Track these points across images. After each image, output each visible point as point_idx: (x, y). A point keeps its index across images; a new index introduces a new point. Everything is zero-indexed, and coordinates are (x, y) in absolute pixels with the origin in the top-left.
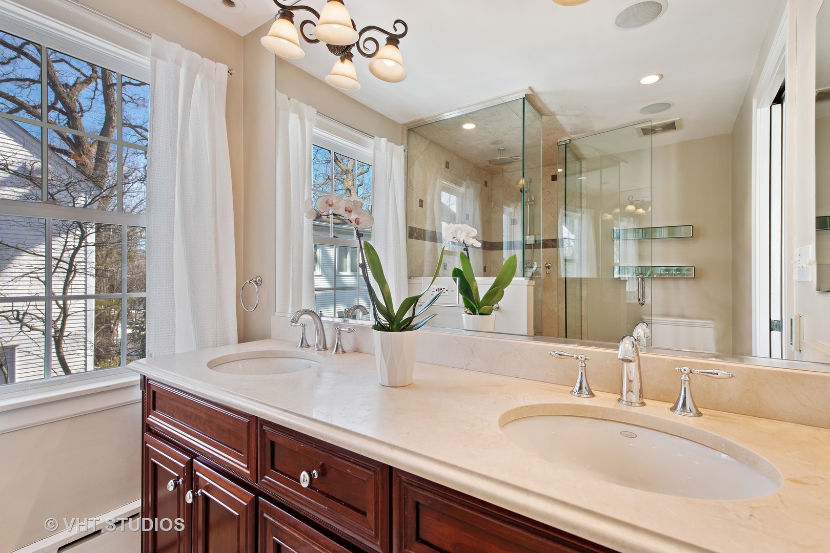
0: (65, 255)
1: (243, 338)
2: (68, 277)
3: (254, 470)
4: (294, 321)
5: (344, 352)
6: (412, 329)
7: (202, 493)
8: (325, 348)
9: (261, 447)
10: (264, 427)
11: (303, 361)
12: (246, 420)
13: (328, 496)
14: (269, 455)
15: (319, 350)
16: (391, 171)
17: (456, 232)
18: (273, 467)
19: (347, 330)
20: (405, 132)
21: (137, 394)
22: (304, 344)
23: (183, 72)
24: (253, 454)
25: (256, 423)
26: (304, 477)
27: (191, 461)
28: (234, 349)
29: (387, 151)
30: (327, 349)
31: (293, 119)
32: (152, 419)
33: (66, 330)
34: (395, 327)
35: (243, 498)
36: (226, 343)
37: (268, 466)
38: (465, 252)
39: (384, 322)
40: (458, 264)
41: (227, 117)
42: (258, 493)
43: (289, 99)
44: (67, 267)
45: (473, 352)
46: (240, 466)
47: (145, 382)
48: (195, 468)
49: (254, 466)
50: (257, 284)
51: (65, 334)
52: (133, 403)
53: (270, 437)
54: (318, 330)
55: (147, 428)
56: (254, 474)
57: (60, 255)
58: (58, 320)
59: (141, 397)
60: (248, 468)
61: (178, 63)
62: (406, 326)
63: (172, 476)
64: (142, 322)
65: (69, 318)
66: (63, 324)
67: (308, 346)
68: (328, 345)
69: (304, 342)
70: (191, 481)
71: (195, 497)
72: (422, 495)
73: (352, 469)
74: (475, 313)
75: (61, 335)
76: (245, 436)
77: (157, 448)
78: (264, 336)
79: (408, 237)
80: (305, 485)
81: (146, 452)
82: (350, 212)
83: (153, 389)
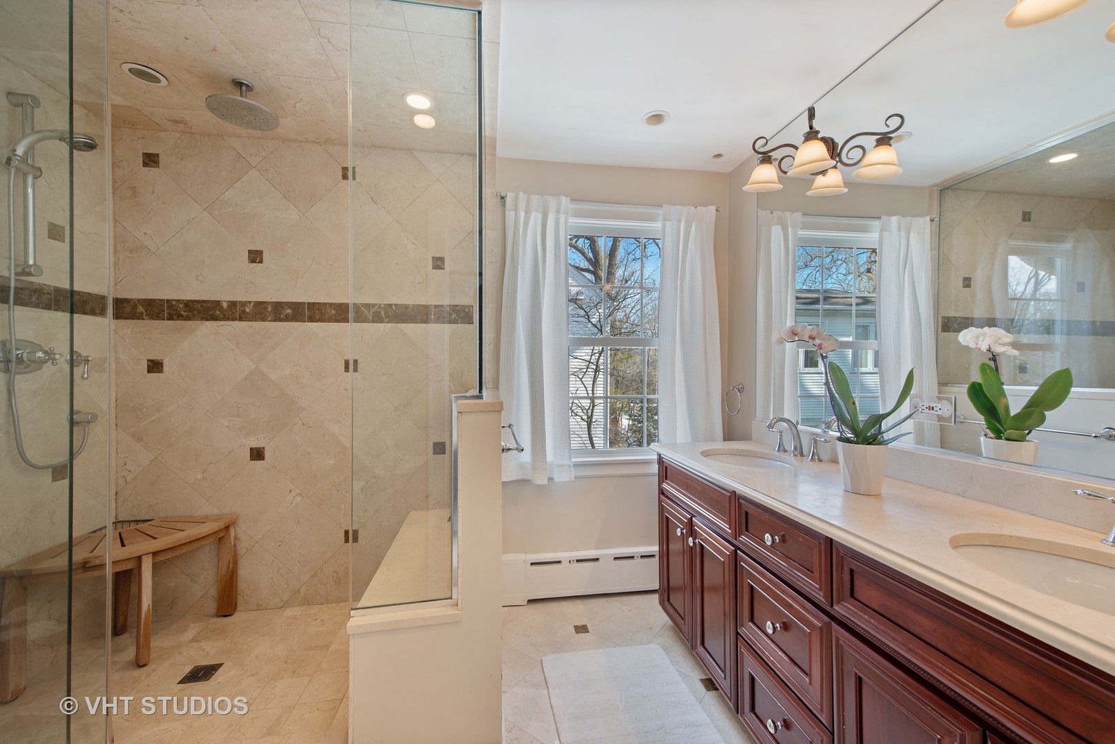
0: (593, 357)
1: (728, 437)
2: (595, 375)
3: (734, 531)
4: (770, 426)
5: (820, 460)
6: (880, 443)
7: (699, 542)
8: (802, 455)
9: (739, 514)
10: (741, 501)
11: (778, 463)
12: (729, 494)
13: (786, 556)
14: (744, 521)
15: (795, 455)
16: (907, 252)
17: (978, 337)
18: (747, 530)
19: (822, 440)
20: (936, 195)
21: (655, 468)
22: (782, 449)
23: (683, 225)
24: (733, 519)
25: (735, 497)
26: (768, 537)
27: (692, 517)
28: (720, 445)
29: (900, 230)
30: (804, 456)
31: (776, 231)
32: (665, 486)
33: (594, 417)
34: (860, 440)
35: (727, 549)
36: (713, 440)
37: (744, 529)
38: (992, 364)
39: (849, 435)
40: (976, 377)
41: (715, 248)
42: (737, 548)
43: (772, 213)
44: (594, 367)
45: (972, 479)
46: (725, 526)
47: (660, 461)
48: (693, 523)
49: (734, 528)
50: (739, 391)
51: (594, 420)
52: (652, 475)
53: (744, 509)
54: (794, 437)
55: (662, 492)
56: (734, 533)
57: (589, 357)
58: (589, 409)
59: (657, 471)
60: (730, 529)
61: (679, 221)
62: (873, 440)
63: (680, 527)
64: (640, 415)
65: (596, 408)
66: (592, 412)
67: (785, 451)
68: (805, 452)
69: (782, 447)
70: (691, 531)
71: (694, 543)
72: (855, 564)
73: (803, 538)
74: (999, 438)
75: (591, 422)
76: (727, 505)
77: (668, 505)
78: (746, 437)
79: (940, 330)
80: (769, 543)
81: (661, 509)
82: (814, 339)
83: (665, 465)
